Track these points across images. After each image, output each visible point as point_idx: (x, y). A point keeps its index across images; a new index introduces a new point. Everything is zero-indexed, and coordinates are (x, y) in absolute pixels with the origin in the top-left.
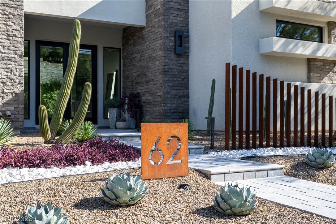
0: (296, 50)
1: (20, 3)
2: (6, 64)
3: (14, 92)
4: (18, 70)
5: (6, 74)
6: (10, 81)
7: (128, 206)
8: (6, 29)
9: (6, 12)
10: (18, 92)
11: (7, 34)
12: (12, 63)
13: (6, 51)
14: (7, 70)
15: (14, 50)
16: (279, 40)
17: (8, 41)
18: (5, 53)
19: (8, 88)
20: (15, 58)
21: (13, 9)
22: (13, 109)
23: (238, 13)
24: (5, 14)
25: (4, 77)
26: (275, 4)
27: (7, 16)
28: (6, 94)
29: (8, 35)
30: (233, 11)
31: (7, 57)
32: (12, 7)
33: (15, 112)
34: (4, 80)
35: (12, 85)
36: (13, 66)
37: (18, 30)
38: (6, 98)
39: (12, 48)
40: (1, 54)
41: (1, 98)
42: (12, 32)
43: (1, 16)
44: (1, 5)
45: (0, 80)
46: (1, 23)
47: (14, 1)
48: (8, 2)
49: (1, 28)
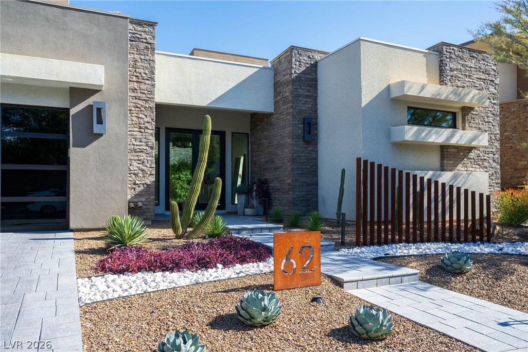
0: (429, 138)
1: (152, 96)
2: (138, 156)
3: (146, 183)
4: (149, 162)
5: (138, 165)
6: (142, 173)
7: (262, 326)
8: (138, 122)
9: (138, 105)
10: (149, 183)
11: (139, 126)
12: (144, 154)
13: (138, 143)
14: (139, 162)
15: (145, 142)
16: (411, 128)
17: (140, 134)
18: (137, 145)
19: (140, 180)
20: (146, 149)
21: (145, 102)
22: (144, 199)
23: (368, 102)
24: (137, 107)
25: (136, 168)
26: (407, 93)
27: (139, 109)
28: (138, 185)
29: (140, 128)
30: (363, 99)
31: (139, 149)
32: (144, 100)
33: (146, 203)
34: (136, 172)
35: (144, 176)
36: (145, 157)
37: (149, 122)
38: (138, 189)
39: (144, 140)
40: (133, 146)
41: (133, 190)
42: (144, 124)
43: (133, 109)
44: (134, 98)
45: (132, 172)
46: (133, 115)
47: (145, 94)
48: (139, 95)
49: (133, 121)
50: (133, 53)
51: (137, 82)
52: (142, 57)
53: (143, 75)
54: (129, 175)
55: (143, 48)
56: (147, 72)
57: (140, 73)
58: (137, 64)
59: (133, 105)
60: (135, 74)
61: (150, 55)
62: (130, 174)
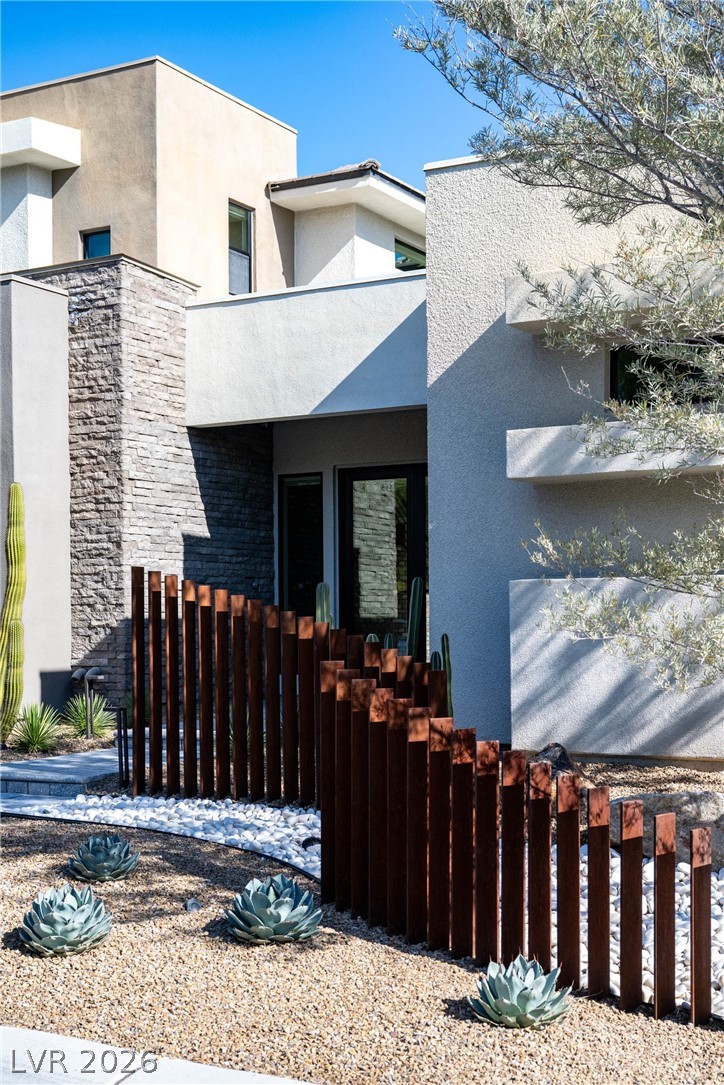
1: (117, 426)
2: (94, 565)
3: (107, 625)
4: (115, 577)
5: (95, 586)
6: (102, 602)
8: (93, 490)
9: (93, 452)
10: (115, 624)
11: (95, 498)
12: (104, 561)
13: (95, 537)
14: (96, 578)
15: (107, 534)
17: (98, 515)
18: (92, 542)
19: (98, 617)
20: (108, 549)
21: (104, 442)
22: (105, 661)
23: (450, 365)
24: (92, 457)
25: (92, 593)
27: (94, 461)
28: (94, 630)
29: (97, 501)
31: (95, 548)
32: (103, 438)
33: (108, 669)
34: (91, 599)
35: (105, 610)
36: (106, 567)
37: (113, 487)
38: (97, 639)
39: (104, 528)
40: (85, 545)
41: (87, 639)
42: (104, 492)
43: (85, 461)
44: (85, 437)
45: (85, 600)
46: (85, 476)
47: (105, 424)
48: (96, 428)
49: (84, 488)
50: (82, 338)
51: (91, 400)
52: (99, 342)
53: (102, 382)
54: (81, 608)
55: (100, 321)
56: (107, 373)
57: (95, 379)
58: (91, 360)
59: (85, 452)
60: (87, 384)
61: (113, 333)
62: (81, 605)
